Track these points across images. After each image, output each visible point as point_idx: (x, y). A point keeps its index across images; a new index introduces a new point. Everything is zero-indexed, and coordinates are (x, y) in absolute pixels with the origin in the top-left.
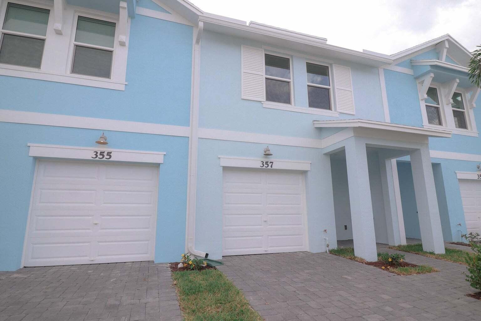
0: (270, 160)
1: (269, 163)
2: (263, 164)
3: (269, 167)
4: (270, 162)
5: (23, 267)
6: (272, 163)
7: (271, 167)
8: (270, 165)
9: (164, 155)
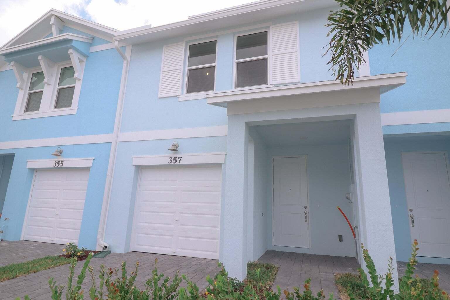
0: (178, 155)
1: (177, 159)
2: (171, 160)
3: (177, 163)
4: (179, 158)
5: (22, 240)
6: (181, 158)
7: (179, 162)
8: (178, 160)
9: (93, 159)
